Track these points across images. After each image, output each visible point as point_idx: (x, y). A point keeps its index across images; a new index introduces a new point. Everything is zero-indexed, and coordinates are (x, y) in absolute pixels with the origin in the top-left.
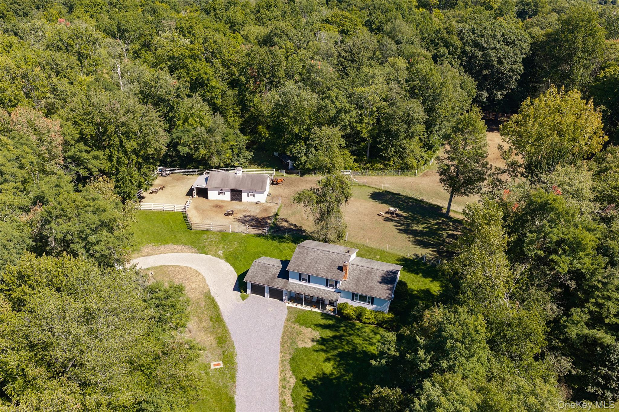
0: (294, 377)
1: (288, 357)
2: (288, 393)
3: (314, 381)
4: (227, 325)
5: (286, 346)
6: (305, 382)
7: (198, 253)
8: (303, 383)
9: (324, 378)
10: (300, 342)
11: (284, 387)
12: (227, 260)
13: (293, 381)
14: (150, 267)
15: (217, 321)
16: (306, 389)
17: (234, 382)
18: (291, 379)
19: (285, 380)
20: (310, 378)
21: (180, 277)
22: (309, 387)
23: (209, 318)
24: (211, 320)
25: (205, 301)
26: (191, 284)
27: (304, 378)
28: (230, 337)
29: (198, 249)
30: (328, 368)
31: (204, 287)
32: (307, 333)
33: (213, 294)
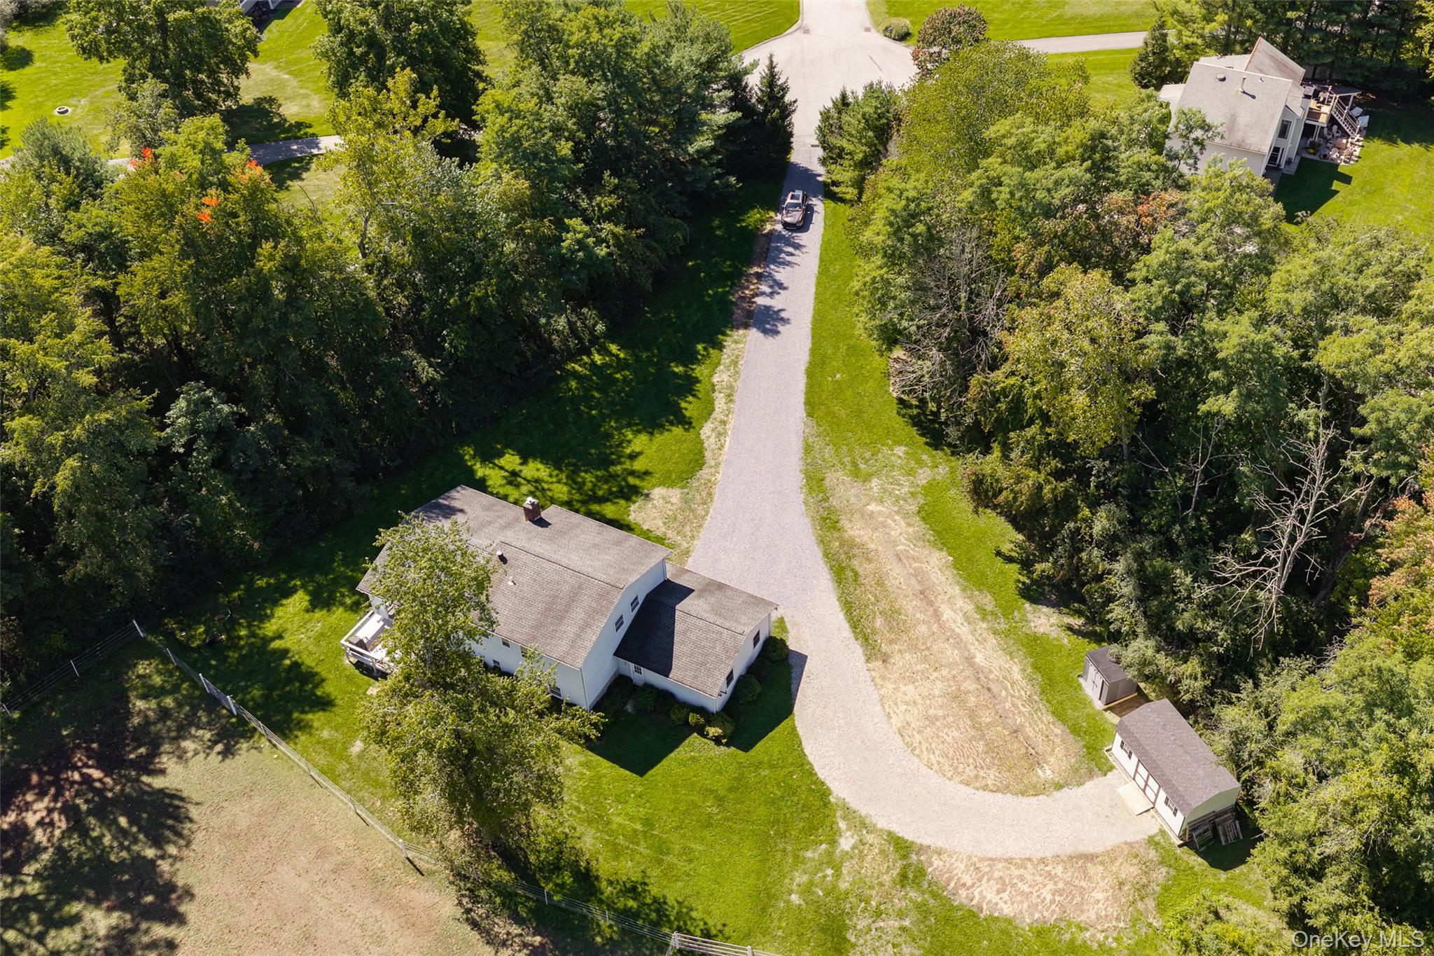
0: (703, 437)
1: (704, 473)
2: (718, 414)
3: (672, 424)
4: (820, 555)
5: (704, 494)
6: (686, 423)
7: (921, 849)
8: (690, 423)
9: (652, 425)
10: (674, 500)
11: (724, 423)
12: (823, 793)
13: (707, 431)
14: (1057, 794)
15: (842, 569)
16: (687, 414)
17: (805, 440)
18: (709, 433)
19: (720, 434)
20: (678, 431)
21: (956, 734)
22: (684, 416)
23: (861, 580)
24: (856, 574)
25: (874, 632)
26: (920, 701)
27: (686, 430)
28: (813, 525)
29: (921, 872)
30: (639, 442)
31: (883, 678)
32: (654, 519)
33: (857, 650)
